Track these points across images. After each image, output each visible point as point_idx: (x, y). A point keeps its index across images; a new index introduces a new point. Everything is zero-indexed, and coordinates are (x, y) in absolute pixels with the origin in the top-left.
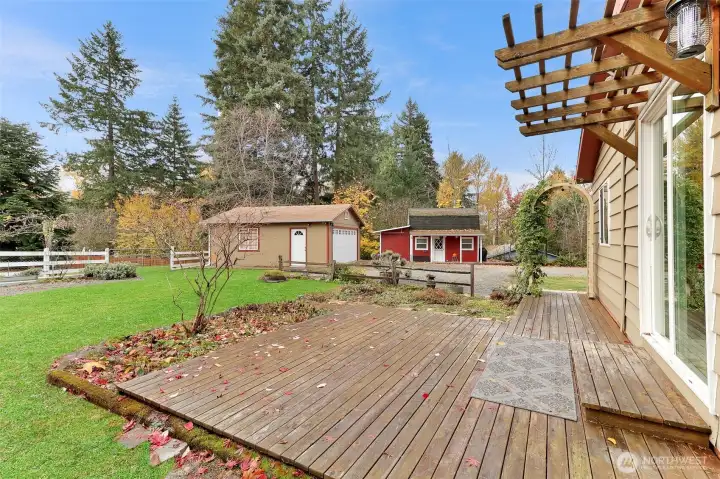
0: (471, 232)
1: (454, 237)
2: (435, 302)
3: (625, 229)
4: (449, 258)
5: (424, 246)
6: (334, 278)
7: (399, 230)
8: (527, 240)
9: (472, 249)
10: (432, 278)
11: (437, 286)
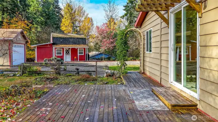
0: (82, 46)
1: (75, 48)
2: (86, 81)
3: (161, 47)
4: (73, 59)
5: (60, 53)
6: (23, 73)
7: (47, 45)
8: (122, 51)
9: (83, 54)
10: (78, 69)
11: (80, 73)
